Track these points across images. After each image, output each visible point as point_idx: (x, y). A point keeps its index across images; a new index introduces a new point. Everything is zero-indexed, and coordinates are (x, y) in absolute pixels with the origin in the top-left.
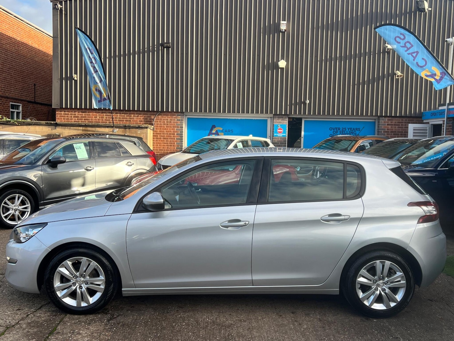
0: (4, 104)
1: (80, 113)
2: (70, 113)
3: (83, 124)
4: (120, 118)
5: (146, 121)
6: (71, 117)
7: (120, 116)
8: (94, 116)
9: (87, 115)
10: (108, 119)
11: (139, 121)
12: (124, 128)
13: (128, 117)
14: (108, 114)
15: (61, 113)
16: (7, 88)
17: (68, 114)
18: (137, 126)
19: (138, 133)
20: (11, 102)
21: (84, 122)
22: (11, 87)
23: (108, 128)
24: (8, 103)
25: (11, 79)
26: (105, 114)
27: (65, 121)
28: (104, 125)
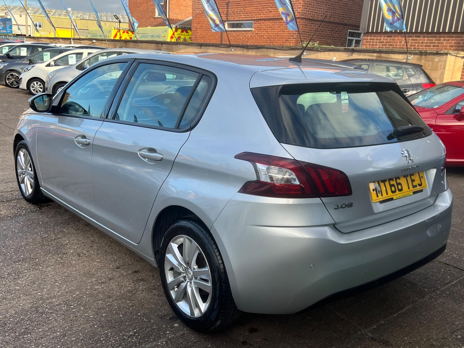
0: (340, 32)
1: (386, 38)
2: (375, 38)
3: (377, 50)
4: (427, 43)
5: (458, 46)
6: (376, 42)
7: (427, 40)
8: (399, 41)
9: (393, 40)
10: (413, 44)
11: (450, 46)
12: (420, 55)
13: (437, 42)
14: (414, 38)
15: (367, 38)
16: (347, 15)
17: (374, 39)
18: (435, 52)
19: (436, 60)
20: (351, 29)
21: (388, 48)
22: (352, 14)
23: (402, 54)
24: (346, 30)
25: (353, 5)
26: (411, 38)
27: (370, 47)
28: (398, 51)
